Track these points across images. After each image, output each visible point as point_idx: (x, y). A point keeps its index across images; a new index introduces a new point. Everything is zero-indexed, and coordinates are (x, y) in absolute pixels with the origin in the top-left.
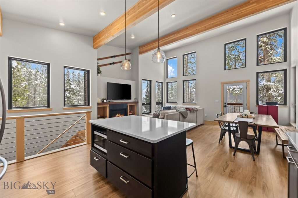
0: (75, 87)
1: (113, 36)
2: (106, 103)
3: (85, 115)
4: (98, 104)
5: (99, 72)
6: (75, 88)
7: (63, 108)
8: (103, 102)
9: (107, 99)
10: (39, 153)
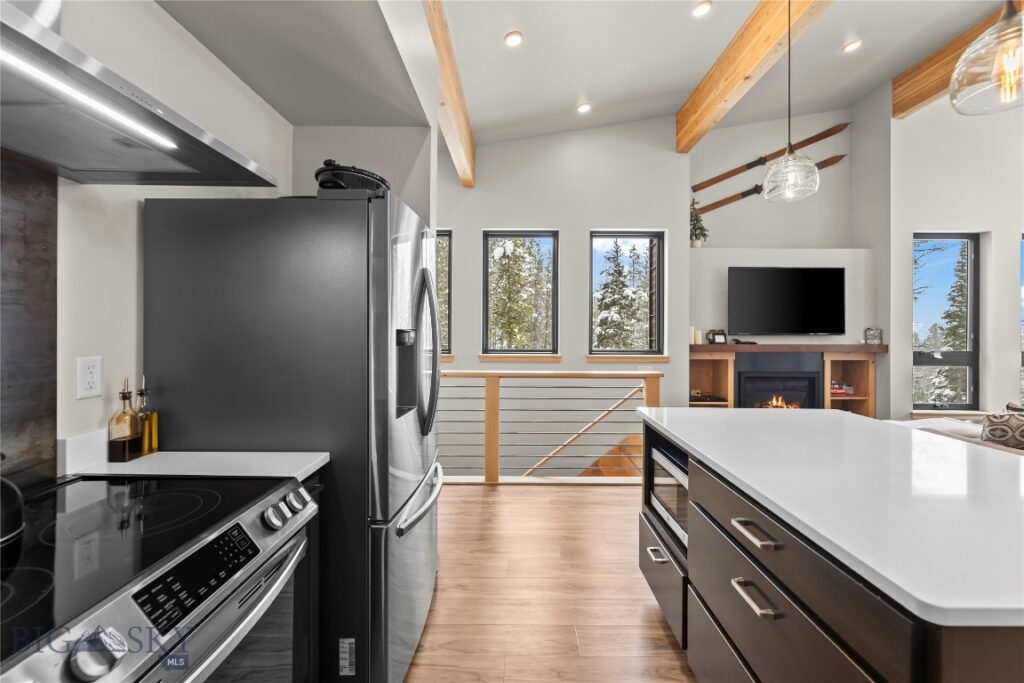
0: (634, 293)
1: (747, 78)
2: (723, 347)
3: (642, 384)
4: (693, 349)
5: (698, 232)
6: (634, 296)
7: (588, 358)
8: (712, 342)
9: (726, 332)
10: (528, 475)
